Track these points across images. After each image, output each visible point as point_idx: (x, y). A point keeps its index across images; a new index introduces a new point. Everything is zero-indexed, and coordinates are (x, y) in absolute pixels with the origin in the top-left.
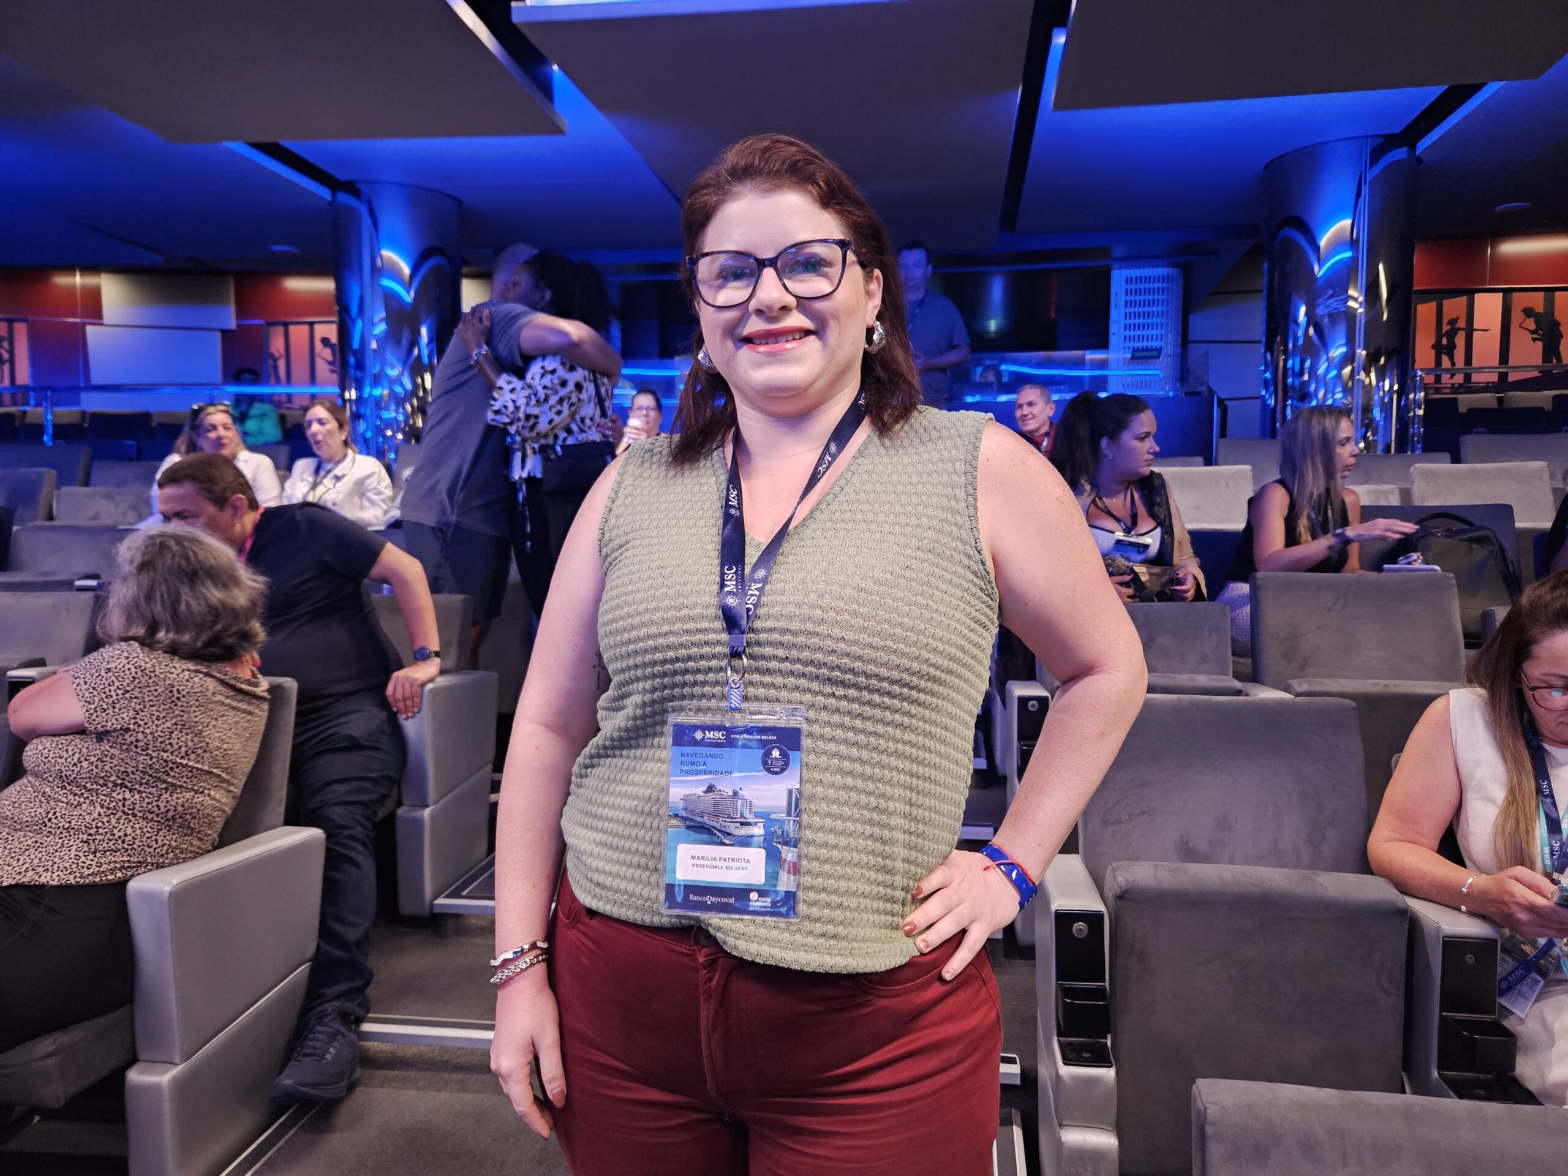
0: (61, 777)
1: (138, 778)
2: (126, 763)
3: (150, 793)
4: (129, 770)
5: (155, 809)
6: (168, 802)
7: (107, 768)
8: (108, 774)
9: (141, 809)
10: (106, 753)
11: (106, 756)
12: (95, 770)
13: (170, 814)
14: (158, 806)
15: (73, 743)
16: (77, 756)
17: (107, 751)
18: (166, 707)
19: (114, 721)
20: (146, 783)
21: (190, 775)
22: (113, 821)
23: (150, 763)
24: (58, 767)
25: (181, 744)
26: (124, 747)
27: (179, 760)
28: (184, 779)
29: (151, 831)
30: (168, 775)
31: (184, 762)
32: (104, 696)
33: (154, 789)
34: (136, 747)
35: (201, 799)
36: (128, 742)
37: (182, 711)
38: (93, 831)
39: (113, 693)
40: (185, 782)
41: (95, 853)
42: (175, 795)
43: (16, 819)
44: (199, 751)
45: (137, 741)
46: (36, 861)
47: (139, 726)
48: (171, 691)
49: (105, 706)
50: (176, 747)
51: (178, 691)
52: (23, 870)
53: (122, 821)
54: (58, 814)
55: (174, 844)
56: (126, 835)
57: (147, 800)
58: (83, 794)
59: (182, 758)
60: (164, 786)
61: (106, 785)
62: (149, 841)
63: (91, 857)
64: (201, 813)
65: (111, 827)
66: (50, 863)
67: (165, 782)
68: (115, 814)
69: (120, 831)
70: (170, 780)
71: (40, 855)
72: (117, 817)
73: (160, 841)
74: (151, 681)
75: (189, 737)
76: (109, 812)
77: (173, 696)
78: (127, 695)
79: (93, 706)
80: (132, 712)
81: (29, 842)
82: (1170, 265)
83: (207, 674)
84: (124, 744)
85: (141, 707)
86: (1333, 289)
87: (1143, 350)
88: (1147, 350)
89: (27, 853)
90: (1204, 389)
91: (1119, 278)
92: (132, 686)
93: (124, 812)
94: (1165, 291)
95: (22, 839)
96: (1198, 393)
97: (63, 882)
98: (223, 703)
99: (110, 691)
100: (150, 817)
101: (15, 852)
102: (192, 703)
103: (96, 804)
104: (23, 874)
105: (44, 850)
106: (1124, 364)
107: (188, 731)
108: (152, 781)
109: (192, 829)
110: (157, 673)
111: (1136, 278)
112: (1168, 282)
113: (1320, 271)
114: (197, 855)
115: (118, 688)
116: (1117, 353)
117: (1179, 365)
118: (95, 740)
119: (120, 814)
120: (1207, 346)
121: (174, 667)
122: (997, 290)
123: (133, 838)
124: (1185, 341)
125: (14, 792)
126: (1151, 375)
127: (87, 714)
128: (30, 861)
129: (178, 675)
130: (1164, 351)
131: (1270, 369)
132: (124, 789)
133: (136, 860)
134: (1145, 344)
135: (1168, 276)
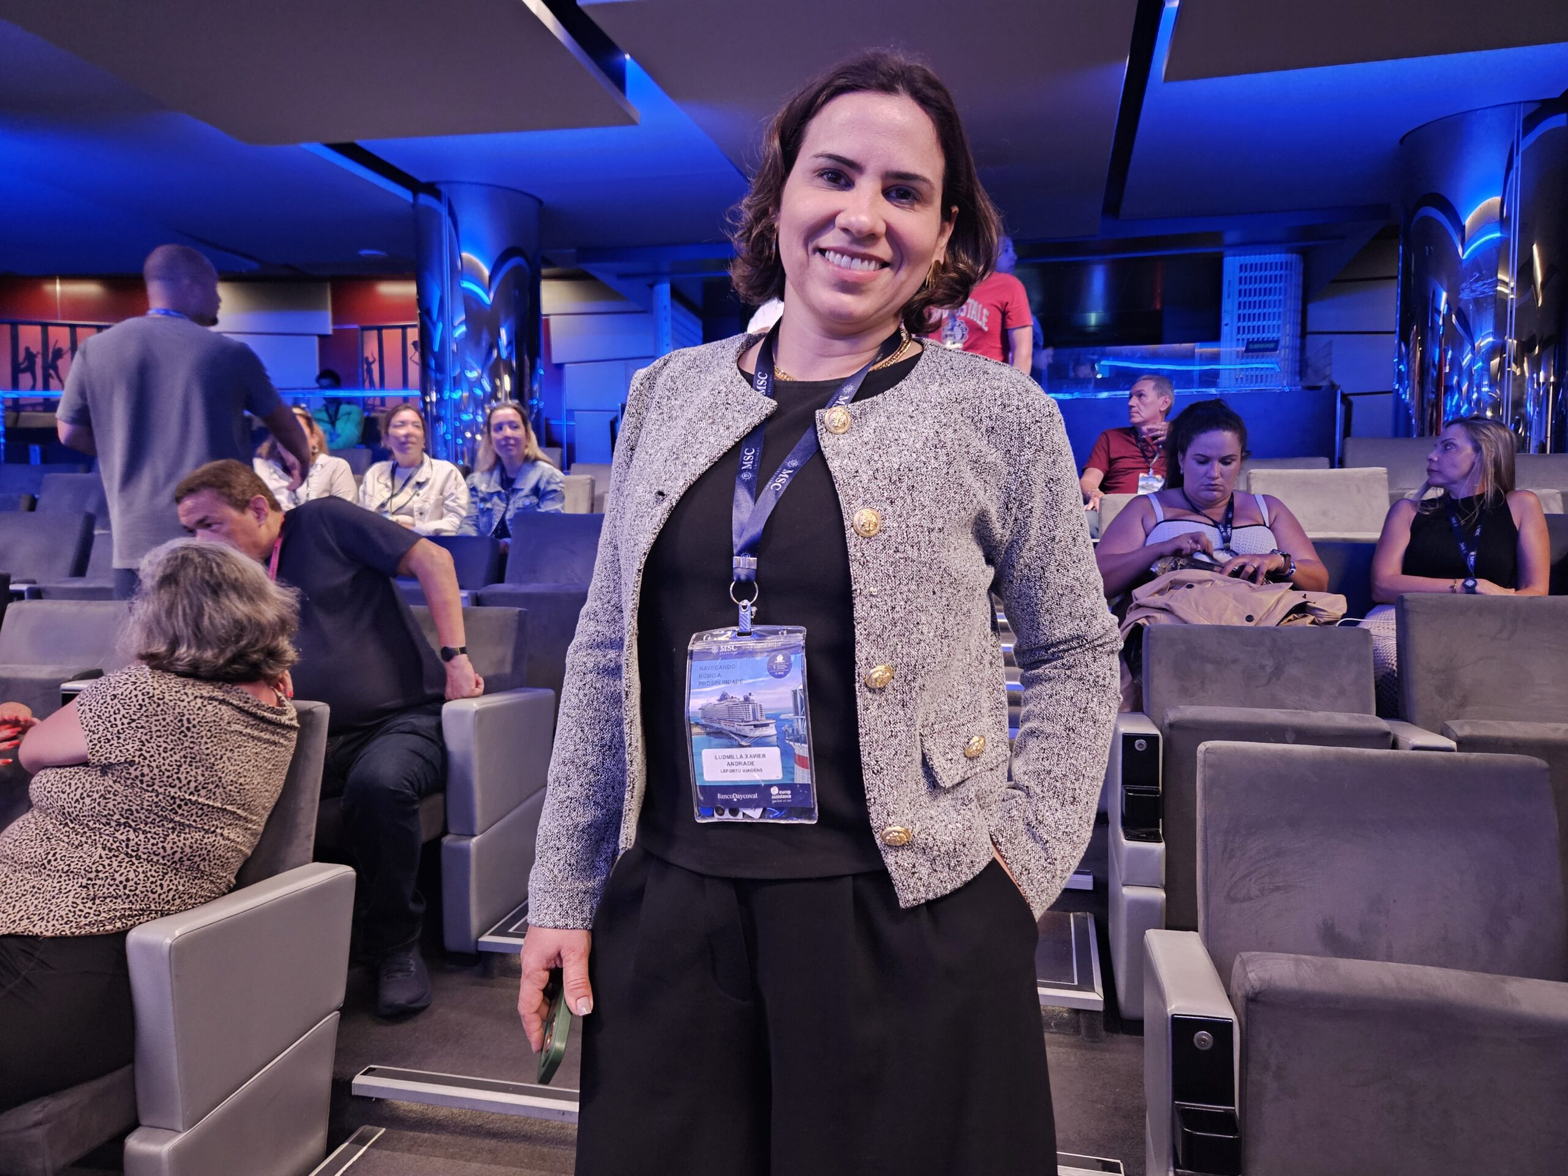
0: (64, 813)
1: (143, 817)
2: (130, 801)
3: (155, 833)
4: (133, 808)
5: (161, 851)
6: (174, 843)
7: (110, 806)
8: (111, 813)
9: (146, 851)
10: (110, 789)
11: (109, 792)
12: (98, 808)
13: (177, 856)
14: (163, 847)
15: (77, 776)
16: (80, 791)
17: (111, 786)
18: (174, 738)
19: (117, 752)
20: (151, 823)
21: (200, 812)
22: (115, 864)
23: (156, 800)
24: (60, 803)
25: (189, 778)
26: (129, 782)
27: (187, 797)
28: (194, 817)
29: (156, 875)
30: (176, 813)
31: (194, 799)
32: (109, 725)
33: (160, 829)
34: (142, 782)
35: (211, 840)
36: (132, 776)
37: (192, 742)
38: (92, 875)
39: (118, 723)
40: (195, 821)
41: (94, 899)
42: (183, 835)
43: (16, 859)
44: (211, 786)
45: (143, 775)
46: (32, 908)
47: (145, 758)
48: (181, 721)
49: (109, 737)
50: (184, 782)
51: (188, 720)
52: (17, 918)
53: (124, 865)
54: (57, 856)
55: (181, 888)
56: (127, 880)
57: (152, 841)
58: (85, 832)
59: (191, 793)
60: (170, 826)
61: (109, 824)
62: (153, 886)
63: (90, 904)
64: (211, 855)
65: (112, 871)
66: (46, 911)
67: (172, 820)
68: (117, 856)
69: (121, 875)
70: (177, 819)
71: (36, 902)
72: (119, 859)
73: (165, 886)
74: (159, 709)
75: (199, 771)
76: (111, 854)
77: (183, 725)
78: (133, 725)
79: (96, 736)
80: (137, 743)
81: (27, 887)
82: (1290, 251)
83: (223, 702)
84: (128, 779)
85: (148, 737)
86: (1480, 272)
87: (1258, 342)
88: (1263, 341)
89: (23, 899)
90: (1324, 383)
91: (1231, 265)
92: (139, 715)
93: (127, 854)
94: (1284, 277)
95: (20, 883)
96: (1320, 388)
97: (58, 932)
98: (241, 733)
99: (115, 719)
100: (155, 860)
101: (11, 898)
102: (203, 734)
103: (98, 845)
104: (18, 922)
105: (41, 895)
106: (1238, 357)
107: (199, 764)
108: (158, 820)
109: (202, 872)
110: (166, 700)
111: (1251, 265)
112: (1286, 269)
113: (1464, 254)
114: (208, 900)
115: (123, 716)
116: (1229, 346)
117: (1298, 358)
118: (99, 773)
119: (122, 856)
120: (1327, 338)
121: (186, 694)
122: (1098, 282)
123: (136, 883)
124: (1304, 333)
125: (16, 827)
126: (1267, 369)
127: (91, 744)
128: (25, 908)
129: (189, 702)
130: (1282, 343)
131: (1405, 362)
132: (127, 829)
133: (138, 907)
134: (1260, 336)
135: (1287, 263)
